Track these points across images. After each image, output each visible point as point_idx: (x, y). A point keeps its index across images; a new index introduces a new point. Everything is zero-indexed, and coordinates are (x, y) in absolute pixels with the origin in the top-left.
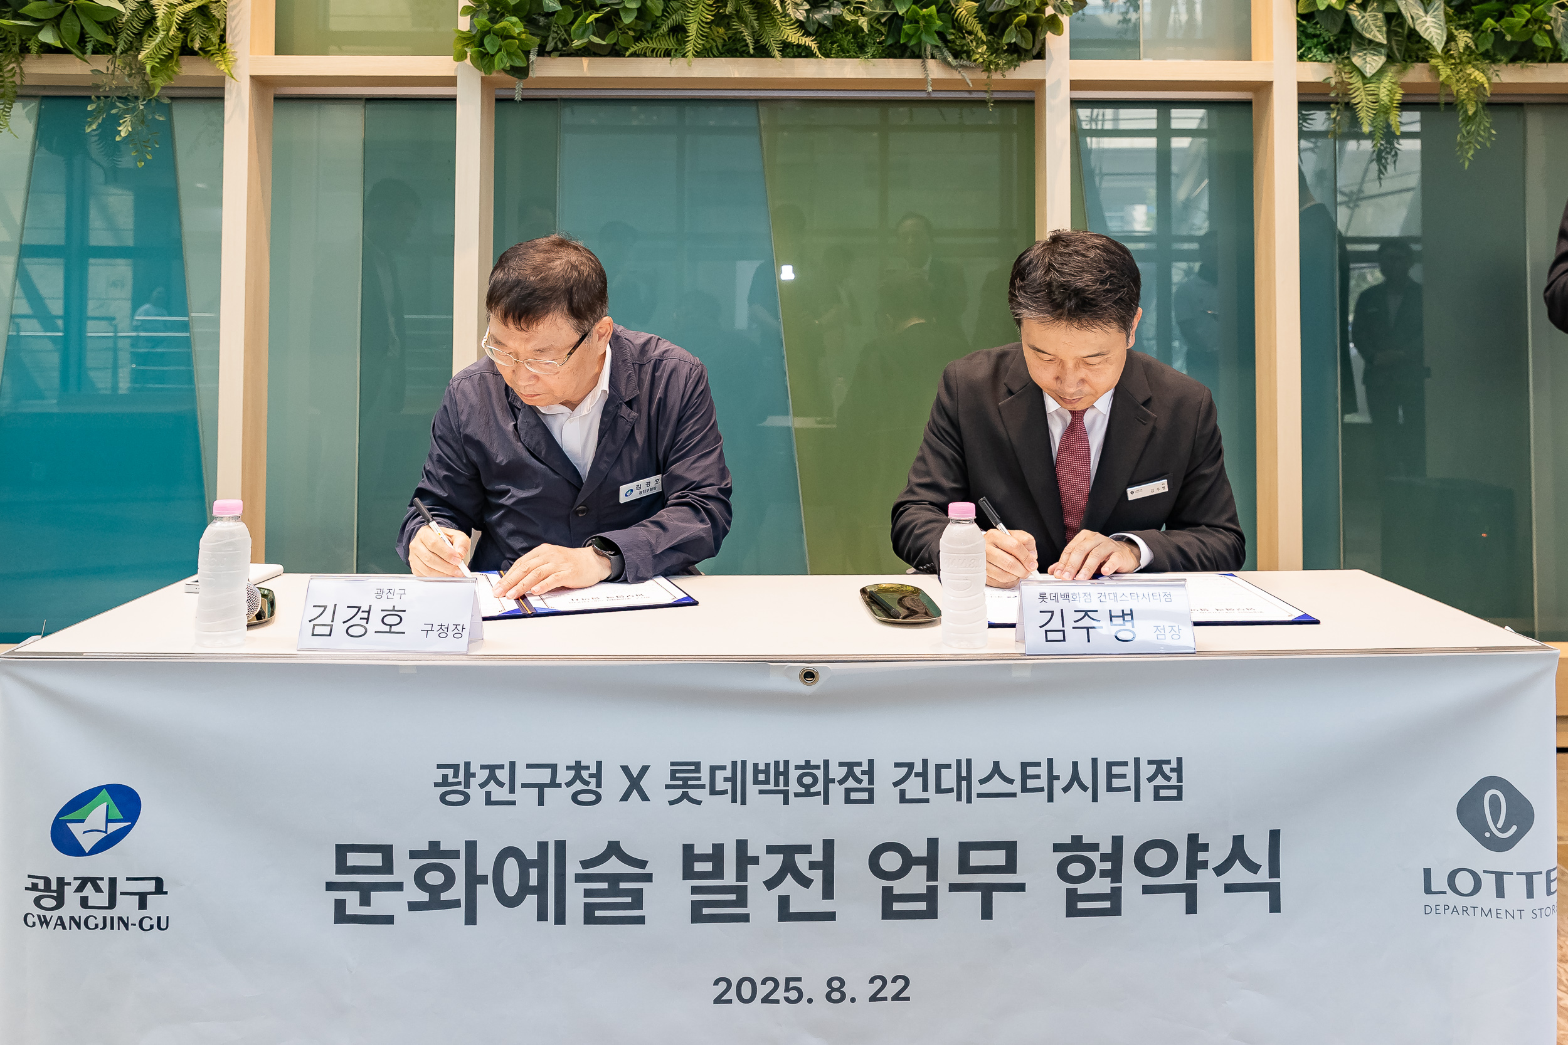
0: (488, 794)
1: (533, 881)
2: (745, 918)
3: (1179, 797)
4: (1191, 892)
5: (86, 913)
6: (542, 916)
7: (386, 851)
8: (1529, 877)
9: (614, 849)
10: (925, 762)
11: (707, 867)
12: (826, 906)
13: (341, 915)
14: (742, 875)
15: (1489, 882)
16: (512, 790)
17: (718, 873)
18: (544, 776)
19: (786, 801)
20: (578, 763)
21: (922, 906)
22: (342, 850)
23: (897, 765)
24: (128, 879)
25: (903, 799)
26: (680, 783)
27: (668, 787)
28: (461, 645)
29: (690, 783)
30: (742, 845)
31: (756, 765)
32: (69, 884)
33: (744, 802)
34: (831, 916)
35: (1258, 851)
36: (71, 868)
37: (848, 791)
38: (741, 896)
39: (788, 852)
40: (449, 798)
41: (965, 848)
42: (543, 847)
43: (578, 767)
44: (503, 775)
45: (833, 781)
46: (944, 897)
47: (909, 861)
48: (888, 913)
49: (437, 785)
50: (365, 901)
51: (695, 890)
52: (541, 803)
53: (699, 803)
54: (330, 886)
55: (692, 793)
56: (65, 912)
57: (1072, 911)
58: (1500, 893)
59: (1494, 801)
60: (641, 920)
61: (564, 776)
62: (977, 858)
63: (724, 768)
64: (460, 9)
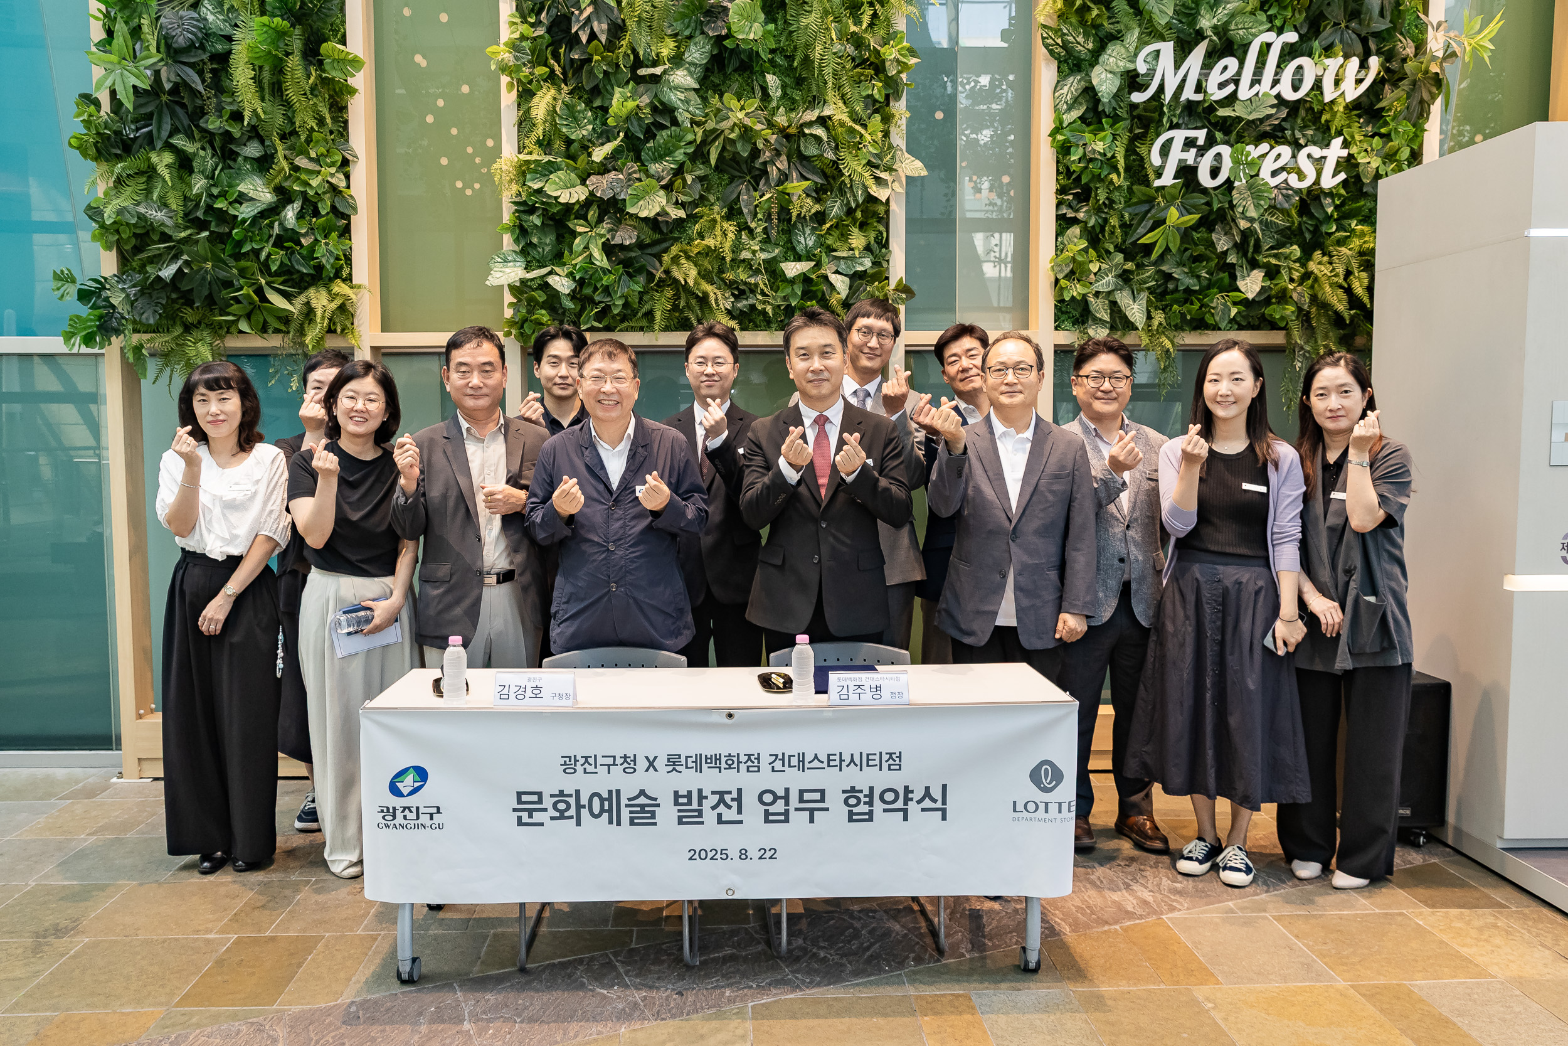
0: (585, 769)
1: (606, 807)
2: (702, 823)
3: (900, 769)
4: (905, 812)
5: (406, 822)
6: (611, 822)
7: (540, 794)
8: (1060, 804)
9: (642, 793)
10: (783, 754)
11: (685, 800)
12: (739, 817)
13: (520, 822)
14: (700, 804)
15: (1042, 807)
16: (595, 767)
17: (689, 803)
18: (610, 761)
19: (720, 772)
20: (625, 755)
22: (519, 794)
23: (771, 755)
24: (425, 807)
26: (672, 764)
27: (666, 766)
28: (569, 703)
29: (676, 764)
30: (700, 791)
31: (706, 756)
32: (398, 810)
33: (701, 772)
34: (741, 822)
35: (937, 793)
36: (399, 802)
37: (748, 767)
38: (700, 813)
39: (721, 794)
40: (567, 771)
41: (802, 792)
42: (610, 792)
43: (625, 757)
44: (591, 761)
45: (741, 762)
46: (792, 813)
47: (776, 797)
48: (767, 821)
49: (562, 765)
50: (531, 816)
51: (679, 811)
52: (609, 773)
53: (680, 772)
54: (515, 810)
55: (677, 768)
56: (396, 822)
57: (851, 820)
58: (1046, 811)
59: (1046, 771)
60: (655, 824)
61: (619, 761)
62: (807, 796)
63: (692, 757)
64: (506, 304)
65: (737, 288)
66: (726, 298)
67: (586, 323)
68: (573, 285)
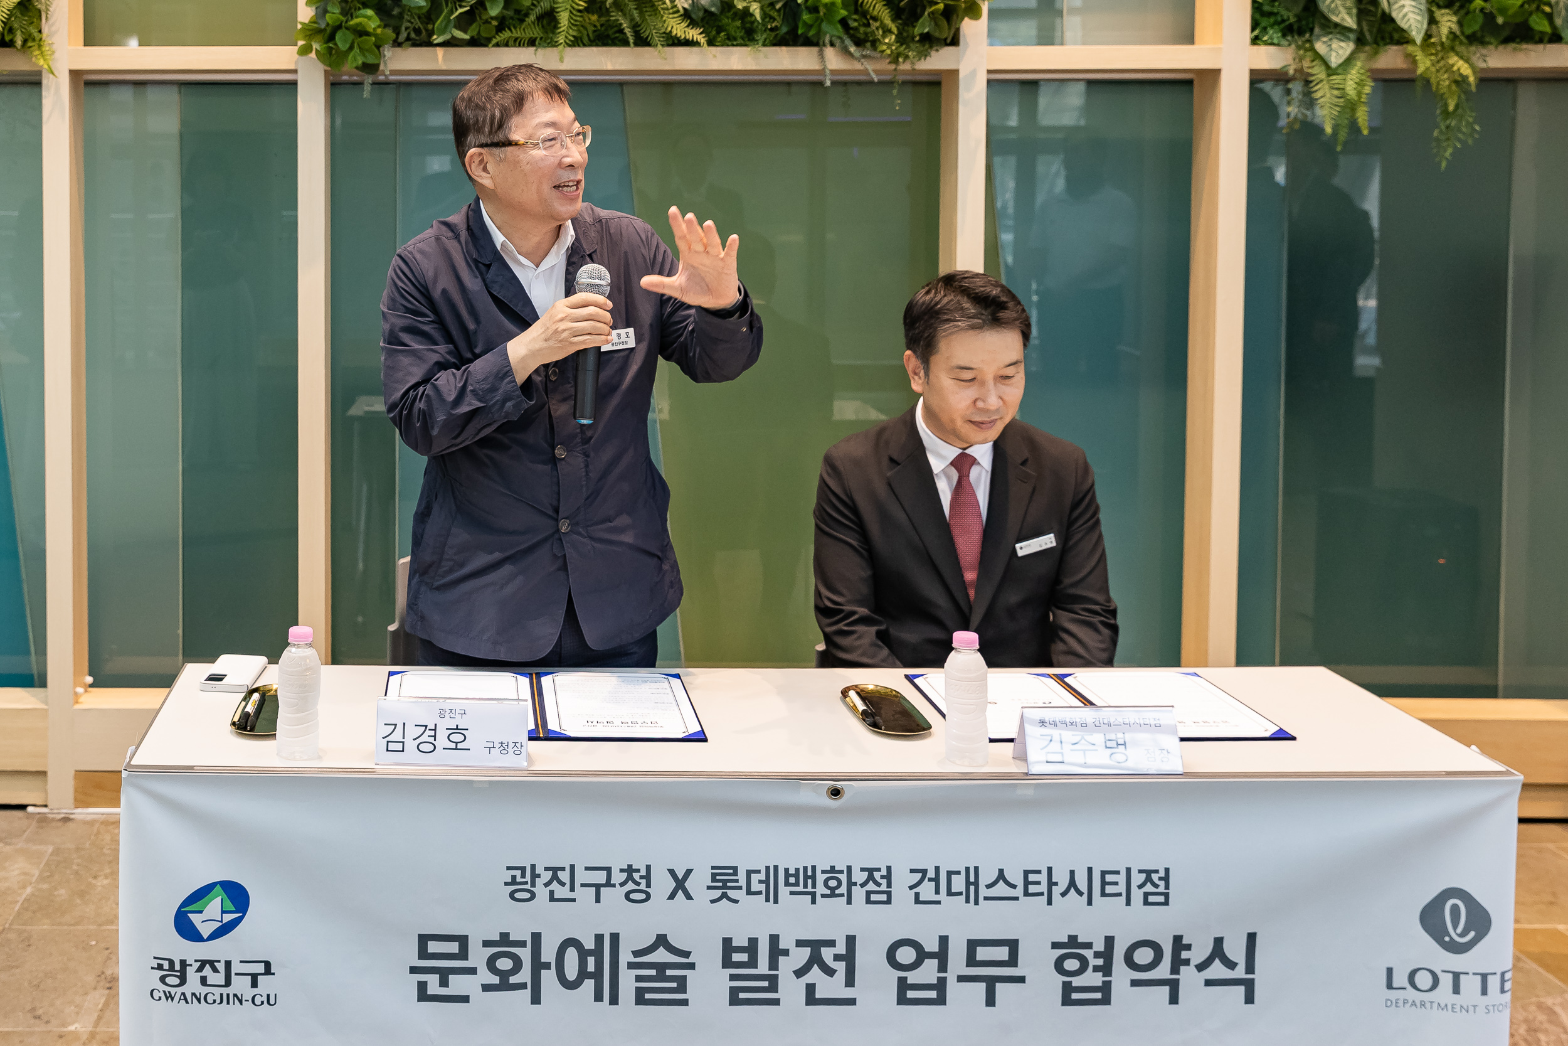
0: (552, 893)
1: (591, 968)
2: (776, 1002)
3: (1166, 903)
4: (1174, 985)
5: (204, 990)
6: (598, 998)
7: (462, 940)
8: (1484, 976)
9: (661, 941)
10: (937, 869)
11: (743, 957)
12: (848, 993)
13: (423, 995)
14: (774, 965)
16: (572, 889)
17: (753, 962)
18: (601, 877)
19: (814, 902)
20: (630, 866)
21: (933, 994)
22: (424, 939)
23: (912, 871)
24: (241, 962)
25: (917, 901)
26: (720, 884)
27: (709, 888)
28: (521, 761)
29: (729, 884)
30: (774, 939)
31: (786, 870)
32: (191, 965)
33: (776, 902)
35: (1236, 950)
36: (193, 952)
37: (869, 893)
38: (773, 983)
39: (816, 945)
40: (518, 895)
41: (973, 945)
42: (599, 938)
43: (630, 870)
44: (564, 876)
45: (855, 884)
46: (952, 987)
47: (923, 954)
48: (902, 1000)
49: (506, 884)
50: (444, 983)
51: (733, 977)
52: (598, 900)
53: (736, 902)
54: (413, 970)
55: (730, 893)
56: (187, 989)
57: (1068, 1001)
59: (1455, 909)
60: (685, 1003)
61: (618, 877)
62: (982, 953)
63: (758, 872)
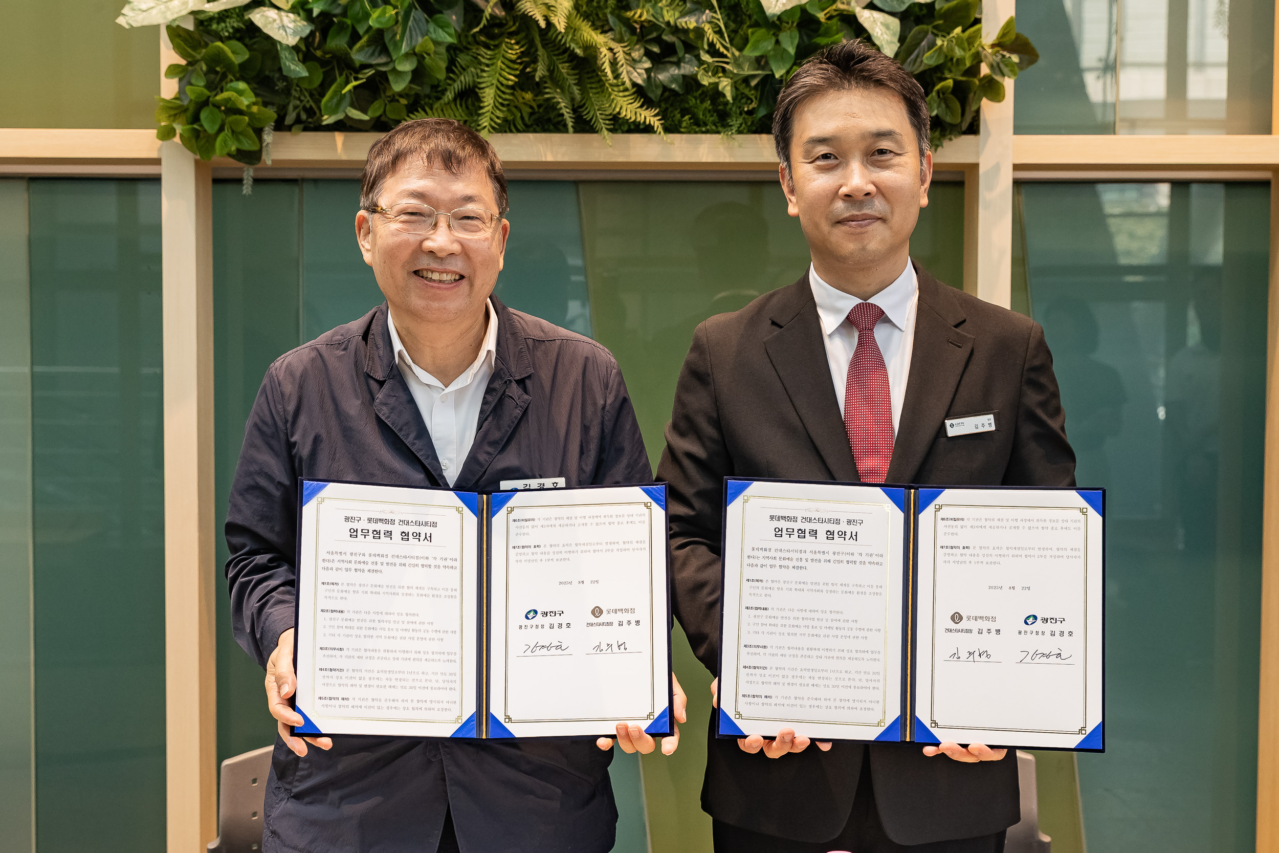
64: (164, 68)
65: (658, 41)
66: (633, 62)
67: (333, 111)
68: (305, 28)
